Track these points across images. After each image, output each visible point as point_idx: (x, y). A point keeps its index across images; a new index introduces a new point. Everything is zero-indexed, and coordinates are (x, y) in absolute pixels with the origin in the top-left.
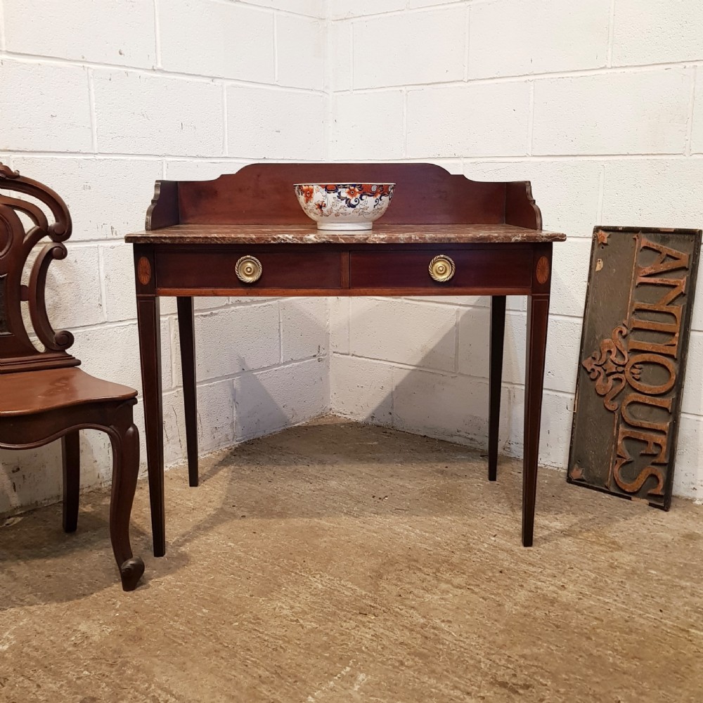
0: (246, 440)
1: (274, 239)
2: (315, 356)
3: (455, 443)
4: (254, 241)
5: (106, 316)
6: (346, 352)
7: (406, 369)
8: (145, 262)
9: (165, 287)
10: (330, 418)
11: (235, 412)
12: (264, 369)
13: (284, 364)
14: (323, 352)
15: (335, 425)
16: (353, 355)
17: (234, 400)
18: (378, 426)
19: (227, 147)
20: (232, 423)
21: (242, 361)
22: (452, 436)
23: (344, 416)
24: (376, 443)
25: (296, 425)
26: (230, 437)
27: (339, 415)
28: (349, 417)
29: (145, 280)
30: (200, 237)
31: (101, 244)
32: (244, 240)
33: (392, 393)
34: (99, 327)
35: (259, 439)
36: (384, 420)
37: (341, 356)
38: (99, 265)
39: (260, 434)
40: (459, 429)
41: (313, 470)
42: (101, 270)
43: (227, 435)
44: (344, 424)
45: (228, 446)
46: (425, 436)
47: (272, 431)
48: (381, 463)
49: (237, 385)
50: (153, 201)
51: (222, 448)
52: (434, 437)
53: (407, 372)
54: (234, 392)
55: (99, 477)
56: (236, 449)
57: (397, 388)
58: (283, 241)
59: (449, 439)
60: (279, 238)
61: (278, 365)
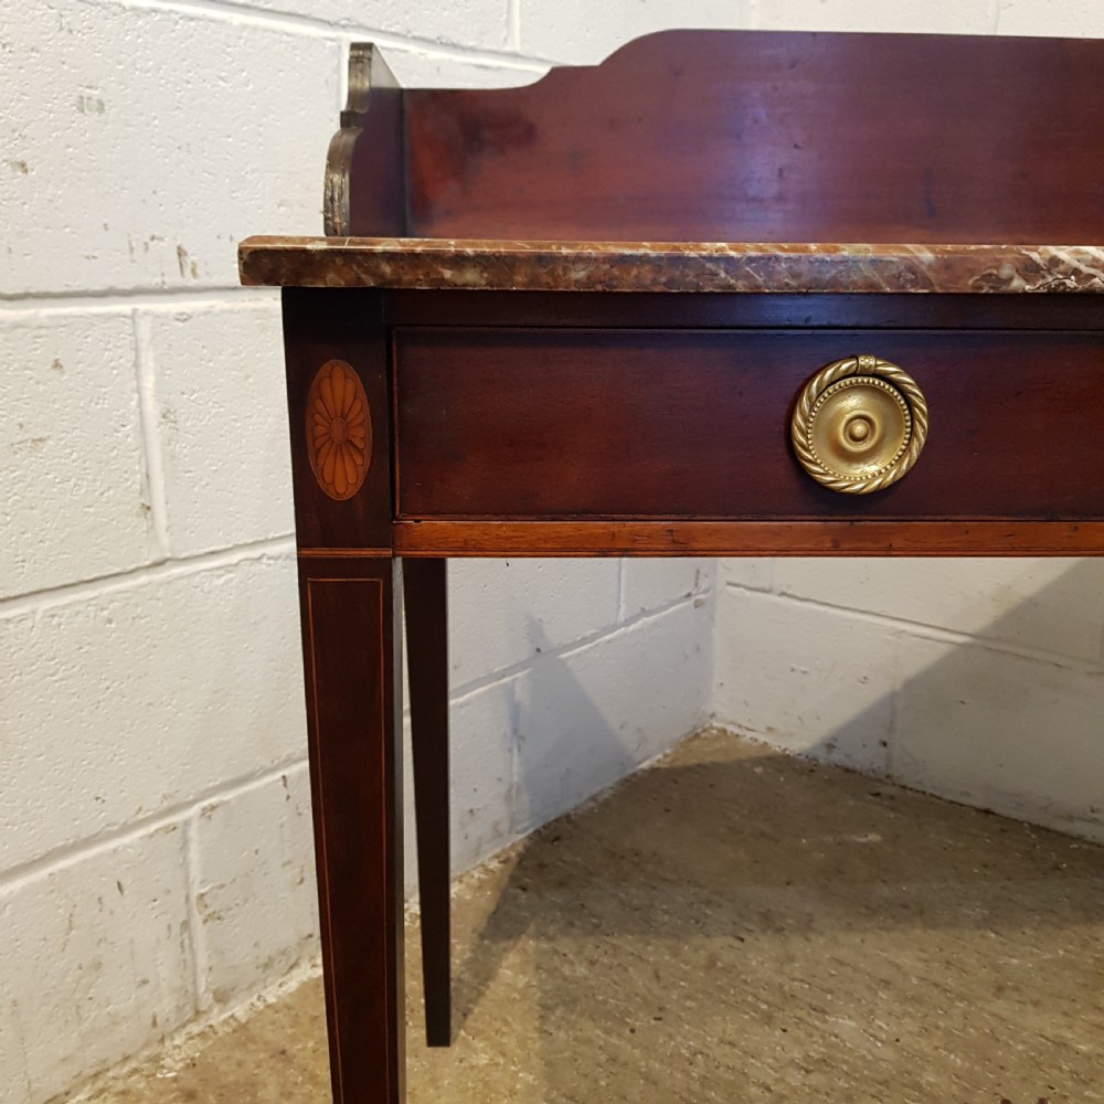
0: (539, 825)
1: (1030, 269)
2: (689, 595)
3: (1080, 839)
4: (927, 282)
5: (165, 540)
6: (765, 585)
7: (940, 641)
8: (342, 386)
9: (437, 513)
10: (716, 739)
11: (516, 760)
12: (585, 640)
13: (627, 623)
14: (704, 585)
15: (739, 764)
16: (783, 594)
17: (515, 731)
18: (847, 770)
19: (517, 23)
20: (509, 791)
21: (535, 629)
22: (1071, 818)
23: (750, 735)
24: (874, 837)
25: (645, 765)
26: (504, 826)
27: (736, 731)
28: (762, 739)
29: (344, 477)
30: (644, 259)
31: (143, 305)
32: (869, 273)
33: (893, 697)
34: (143, 579)
35: (568, 816)
36: (865, 757)
37: (748, 594)
38: (138, 377)
39: (567, 806)
40: (1095, 806)
41: (759, 957)
42: (149, 394)
43: (497, 824)
44: (758, 761)
45: (497, 850)
46: (987, 812)
47: (596, 790)
48: (934, 927)
49: (522, 695)
50: (347, 119)
51: (484, 858)
52: (1014, 814)
53: (945, 649)
54: (516, 711)
55: (154, 1024)
56: (522, 858)
57: (910, 685)
58: (1071, 283)
59: (1061, 826)
60: (1055, 262)
61: (614, 628)
